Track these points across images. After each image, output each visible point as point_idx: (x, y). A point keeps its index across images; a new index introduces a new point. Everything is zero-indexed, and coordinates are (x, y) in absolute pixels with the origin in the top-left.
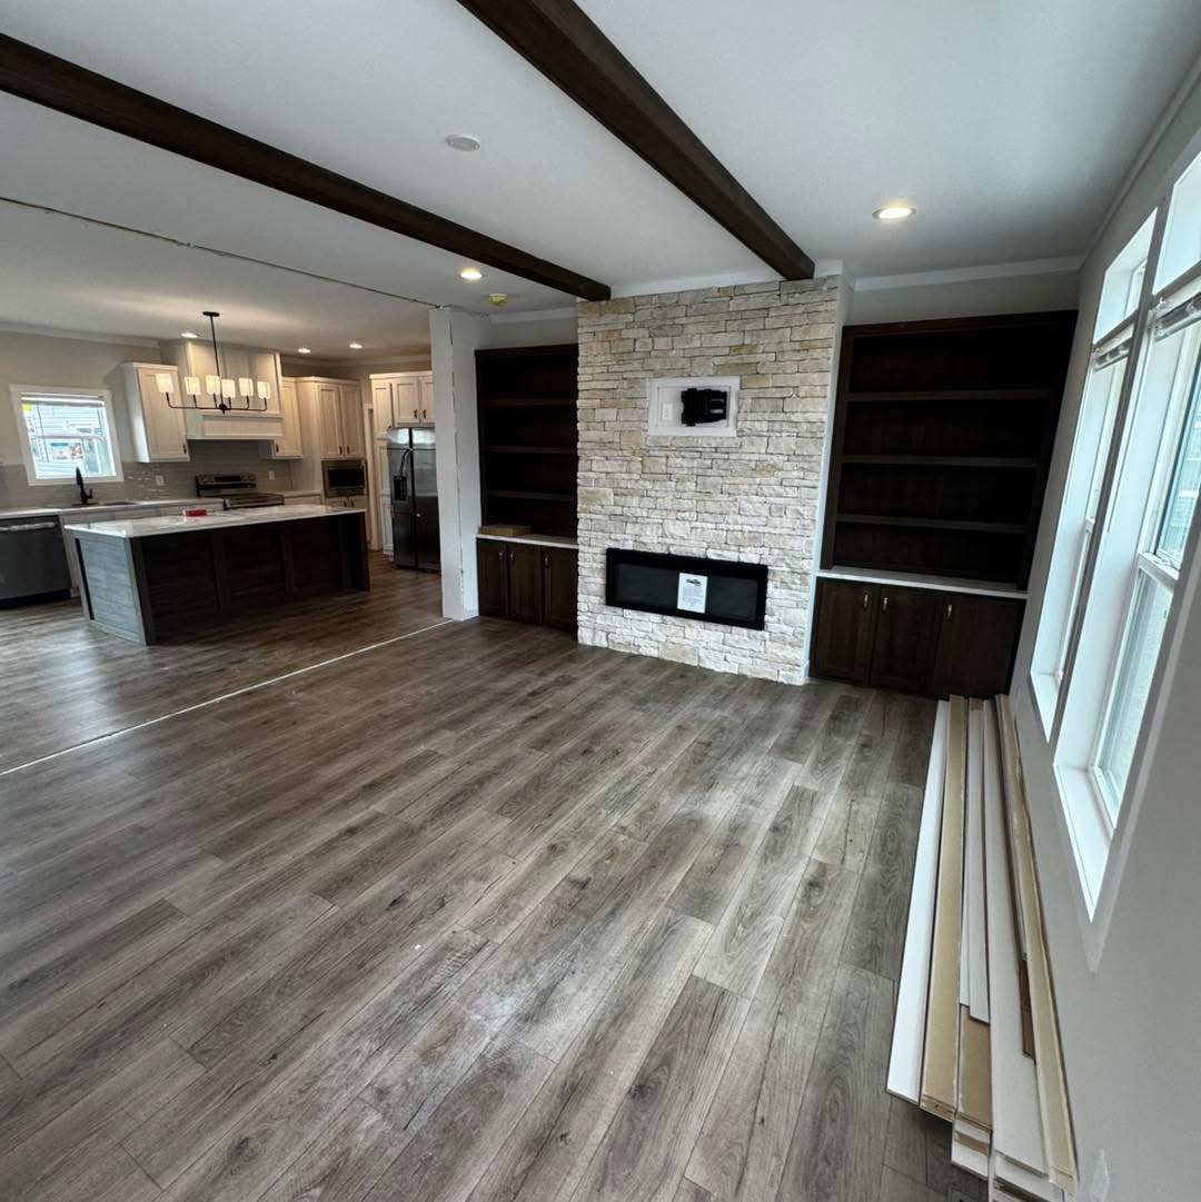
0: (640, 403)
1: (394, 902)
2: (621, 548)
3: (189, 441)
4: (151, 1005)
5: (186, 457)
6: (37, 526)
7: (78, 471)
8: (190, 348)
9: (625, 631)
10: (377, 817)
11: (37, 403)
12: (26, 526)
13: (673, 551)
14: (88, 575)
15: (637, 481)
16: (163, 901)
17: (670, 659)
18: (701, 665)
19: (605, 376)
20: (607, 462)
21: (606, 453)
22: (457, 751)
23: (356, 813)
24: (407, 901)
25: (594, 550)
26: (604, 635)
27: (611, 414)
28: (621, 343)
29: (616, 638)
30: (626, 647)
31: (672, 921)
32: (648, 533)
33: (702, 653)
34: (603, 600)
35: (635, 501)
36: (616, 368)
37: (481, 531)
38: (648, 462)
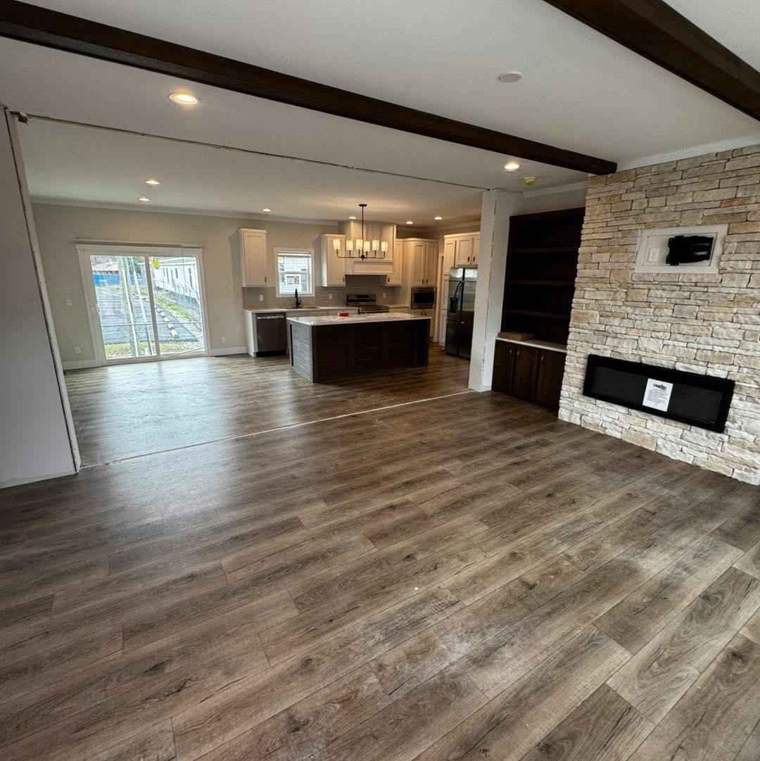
0: (631, 248)
1: (408, 557)
2: (601, 355)
3: (346, 276)
4: (283, 569)
5: (344, 284)
6: (277, 317)
7: (296, 291)
8: (352, 224)
9: (595, 416)
10: (408, 502)
11: (284, 256)
12: (273, 317)
13: (644, 361)
14: (293, 344)
15: (620, 306)
16: (296, 518)
17: (630, 442)
18: (658, 451)
19: (604, 230)
20: (597, 292)
21: (597, 285)
22: (462, 474)
23: (397, 497)
24: (416, 559)
25: (579, 355)
26: (578, 416)
27: (606, 257)
28: (621, 204)
29: (588, 419)
30: (595, 428)
31: (595, 638)
32: (624, 346)
33: (660, 442)
34: (582, 391)
35: (616, 322)
36: (614, 223)
37: (500, 335)
38: (632, 292)
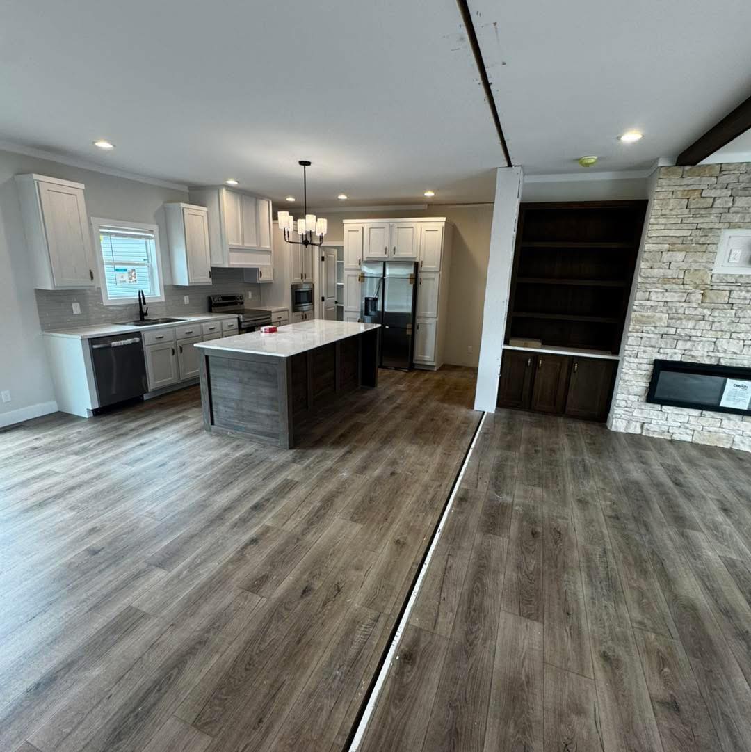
0: (710, 248)
2: (669, 359)
3: (212, 269)
5: (210, 281)
6: (129, 341)
8: (224, 193)
9: (660, 422)
12: (123, 342)
13: (723, 362)
15: (696, 308)
17: (703, 443)
18: (734, 447)
19: (678, 226)
20: (666, 294)
21: (667, 286)
25: (641, 361)
26: (638, 425)
27: (681, 256)
28: (701, 200)
29: (653, 427)
30: (659, 434)
32: (699, 348)
33: (737, 439)
34: (644, 398)
35: (691, 324)
36: (691, 220)
38: (710, 294)
